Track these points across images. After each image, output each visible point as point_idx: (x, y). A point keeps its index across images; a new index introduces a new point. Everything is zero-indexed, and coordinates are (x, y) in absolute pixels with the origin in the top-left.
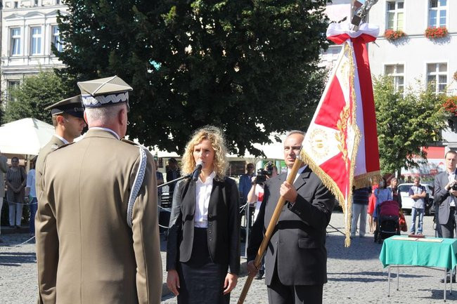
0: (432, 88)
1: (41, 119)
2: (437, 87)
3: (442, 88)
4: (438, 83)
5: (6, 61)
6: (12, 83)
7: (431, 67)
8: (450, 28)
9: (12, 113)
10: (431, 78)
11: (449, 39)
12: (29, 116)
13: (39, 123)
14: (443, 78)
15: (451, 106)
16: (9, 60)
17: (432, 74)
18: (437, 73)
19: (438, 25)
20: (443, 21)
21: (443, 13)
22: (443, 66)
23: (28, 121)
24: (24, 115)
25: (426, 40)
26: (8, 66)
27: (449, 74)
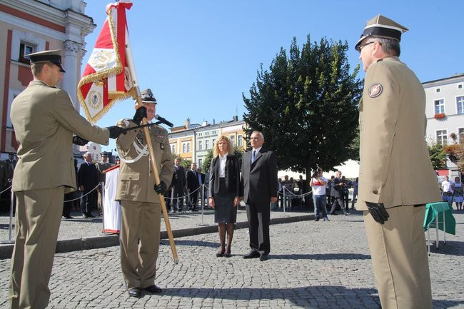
0: (439, 142)
2: (443, 142)
3: (445, 142)
4: (443, 140)
7: (439, 132)
8: (446, 113)
10: (439, 138)
11: (446, 119)
14: (445, 137)
15: (450, 150)
17: (439, 135)
18: (442, 135)
19: (440, 113)
20: (442, 110)
21: (442, 107)
22: (445, 132)
25: (435, 120)
27: (448, 135)
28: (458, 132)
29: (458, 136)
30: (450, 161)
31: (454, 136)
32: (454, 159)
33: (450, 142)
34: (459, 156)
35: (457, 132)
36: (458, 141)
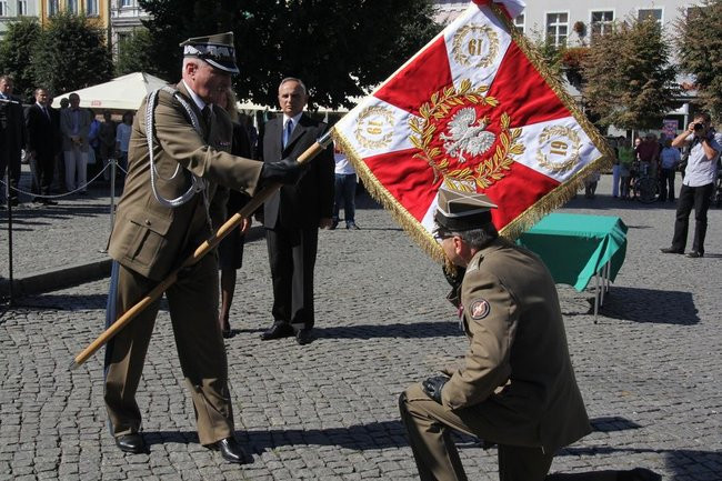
0: (550, 40)
1: (152, 73)
2: (557, 39)
3: (562, 40)
4: (557, 35)
5: (116, 12)
6: (122, 36)
7: (551, 18)
9: (121, 67)
10: (551, 30)
12: (139, 71)
13: (149, 77)
14: (563, 29)
15: (570, 58)
16: (120, 11)
17: (552, 24)
18: (557, 24)
22: (564, 17)
23: (139, 76)
24: (134, 69)
26: (118, 18)
27: (570, 24)
28: (590, 20)
29: (589, 30)
30: (568, 84)
31: (580, 28)
32: (576, 79)
33: (573, 40)
34: (588, 73)
35: (588, 21)
36: (587, 39)
